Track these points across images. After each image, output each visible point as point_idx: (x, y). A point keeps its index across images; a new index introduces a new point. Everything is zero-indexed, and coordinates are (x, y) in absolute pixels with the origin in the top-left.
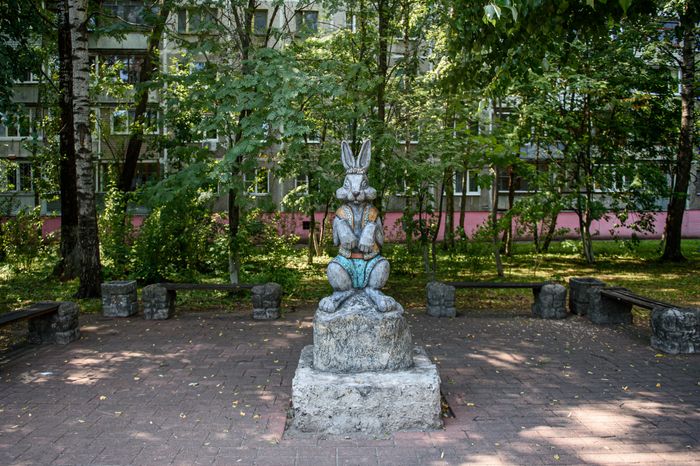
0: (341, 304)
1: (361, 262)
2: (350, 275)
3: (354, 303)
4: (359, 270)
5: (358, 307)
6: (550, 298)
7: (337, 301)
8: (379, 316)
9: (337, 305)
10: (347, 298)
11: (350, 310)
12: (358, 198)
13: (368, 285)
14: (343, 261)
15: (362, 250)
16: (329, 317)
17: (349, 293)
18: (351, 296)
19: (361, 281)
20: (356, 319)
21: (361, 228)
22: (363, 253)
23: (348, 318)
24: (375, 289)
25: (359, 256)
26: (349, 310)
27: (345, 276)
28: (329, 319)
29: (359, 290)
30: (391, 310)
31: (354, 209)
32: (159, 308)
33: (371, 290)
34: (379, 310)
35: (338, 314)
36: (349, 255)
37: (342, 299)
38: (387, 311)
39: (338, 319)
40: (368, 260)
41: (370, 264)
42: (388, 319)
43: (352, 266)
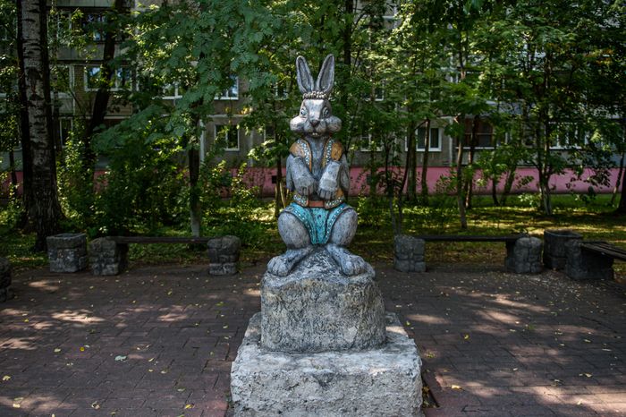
0: (295, 266)
1: (321, 212)
2: (307, 228)
3: (313, 264)
4: (319, 222)
5: (317, 268)
6: (525, 251)
7: (290, 261)
8: (344, 281)
9: (290, 266)
10: (304, 258)
11: (307, 273)
12: (317, 129)
13: (330, 241)
14: (299, 210)
15: (322, 195)
16: (280, 282)
17: (306, 251)
18: (309, 254)
19: (321, 236)
20: (314, 284)
21: (322, 170)
22: (324, 200)
23: (304, 284)
24: (339, 246)
26: (305, 273)
27: (300, 229)
28: (280, 285)
29: (319, 247)
30: (360, 273)
31: (313, 144)
32: (109, 263)
33: (334, 248)
34: (344, 274)
35: (291, 278)
36: (305, 202)
37: (297, 259)
38: (354, 274)
39: (292, 285)
40: (331, 210)
41: (333, 215)
42: (356, 285)
43: (310, 216)
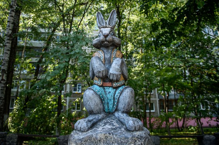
0: (93, 125)
1: (111, 90)
2: (102, 100)
3: (105, 124)
4: (109, 96)
5: (108, 126)
7: (89, 121)
8: (129, 135)
9: (90, 125)
10: (100, 120)
11: (100, 131)
12: (107, 39)
13: (117, 110)
14: (96, 88)
15: (111, 78)
16: (82, 136)
17: (100, 116)
18: (103, 119)
19: (111, 106)
20: (106, 137)
21: (110, 63)
22: (112, 81)
23: (99, 137)
24: (123, 112)
25: (109, 84)
26: (100, 129)
27: (97, 100)
28: (81, 137)
29: (109, 114)
30: (139, 130)
33: (120, 114)
34: (128, 130)
35: (90, 133)
36: (100, 83)
37: (94, 120)
38: (135, 130)
39: (90, 138)
40: (116, 88)
41: (118, 91)
42: (137, 138)
43: (103, 92)
